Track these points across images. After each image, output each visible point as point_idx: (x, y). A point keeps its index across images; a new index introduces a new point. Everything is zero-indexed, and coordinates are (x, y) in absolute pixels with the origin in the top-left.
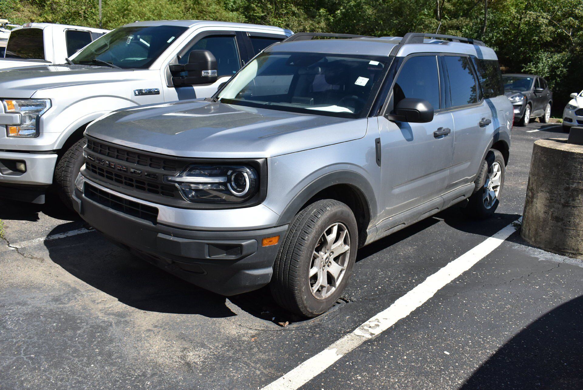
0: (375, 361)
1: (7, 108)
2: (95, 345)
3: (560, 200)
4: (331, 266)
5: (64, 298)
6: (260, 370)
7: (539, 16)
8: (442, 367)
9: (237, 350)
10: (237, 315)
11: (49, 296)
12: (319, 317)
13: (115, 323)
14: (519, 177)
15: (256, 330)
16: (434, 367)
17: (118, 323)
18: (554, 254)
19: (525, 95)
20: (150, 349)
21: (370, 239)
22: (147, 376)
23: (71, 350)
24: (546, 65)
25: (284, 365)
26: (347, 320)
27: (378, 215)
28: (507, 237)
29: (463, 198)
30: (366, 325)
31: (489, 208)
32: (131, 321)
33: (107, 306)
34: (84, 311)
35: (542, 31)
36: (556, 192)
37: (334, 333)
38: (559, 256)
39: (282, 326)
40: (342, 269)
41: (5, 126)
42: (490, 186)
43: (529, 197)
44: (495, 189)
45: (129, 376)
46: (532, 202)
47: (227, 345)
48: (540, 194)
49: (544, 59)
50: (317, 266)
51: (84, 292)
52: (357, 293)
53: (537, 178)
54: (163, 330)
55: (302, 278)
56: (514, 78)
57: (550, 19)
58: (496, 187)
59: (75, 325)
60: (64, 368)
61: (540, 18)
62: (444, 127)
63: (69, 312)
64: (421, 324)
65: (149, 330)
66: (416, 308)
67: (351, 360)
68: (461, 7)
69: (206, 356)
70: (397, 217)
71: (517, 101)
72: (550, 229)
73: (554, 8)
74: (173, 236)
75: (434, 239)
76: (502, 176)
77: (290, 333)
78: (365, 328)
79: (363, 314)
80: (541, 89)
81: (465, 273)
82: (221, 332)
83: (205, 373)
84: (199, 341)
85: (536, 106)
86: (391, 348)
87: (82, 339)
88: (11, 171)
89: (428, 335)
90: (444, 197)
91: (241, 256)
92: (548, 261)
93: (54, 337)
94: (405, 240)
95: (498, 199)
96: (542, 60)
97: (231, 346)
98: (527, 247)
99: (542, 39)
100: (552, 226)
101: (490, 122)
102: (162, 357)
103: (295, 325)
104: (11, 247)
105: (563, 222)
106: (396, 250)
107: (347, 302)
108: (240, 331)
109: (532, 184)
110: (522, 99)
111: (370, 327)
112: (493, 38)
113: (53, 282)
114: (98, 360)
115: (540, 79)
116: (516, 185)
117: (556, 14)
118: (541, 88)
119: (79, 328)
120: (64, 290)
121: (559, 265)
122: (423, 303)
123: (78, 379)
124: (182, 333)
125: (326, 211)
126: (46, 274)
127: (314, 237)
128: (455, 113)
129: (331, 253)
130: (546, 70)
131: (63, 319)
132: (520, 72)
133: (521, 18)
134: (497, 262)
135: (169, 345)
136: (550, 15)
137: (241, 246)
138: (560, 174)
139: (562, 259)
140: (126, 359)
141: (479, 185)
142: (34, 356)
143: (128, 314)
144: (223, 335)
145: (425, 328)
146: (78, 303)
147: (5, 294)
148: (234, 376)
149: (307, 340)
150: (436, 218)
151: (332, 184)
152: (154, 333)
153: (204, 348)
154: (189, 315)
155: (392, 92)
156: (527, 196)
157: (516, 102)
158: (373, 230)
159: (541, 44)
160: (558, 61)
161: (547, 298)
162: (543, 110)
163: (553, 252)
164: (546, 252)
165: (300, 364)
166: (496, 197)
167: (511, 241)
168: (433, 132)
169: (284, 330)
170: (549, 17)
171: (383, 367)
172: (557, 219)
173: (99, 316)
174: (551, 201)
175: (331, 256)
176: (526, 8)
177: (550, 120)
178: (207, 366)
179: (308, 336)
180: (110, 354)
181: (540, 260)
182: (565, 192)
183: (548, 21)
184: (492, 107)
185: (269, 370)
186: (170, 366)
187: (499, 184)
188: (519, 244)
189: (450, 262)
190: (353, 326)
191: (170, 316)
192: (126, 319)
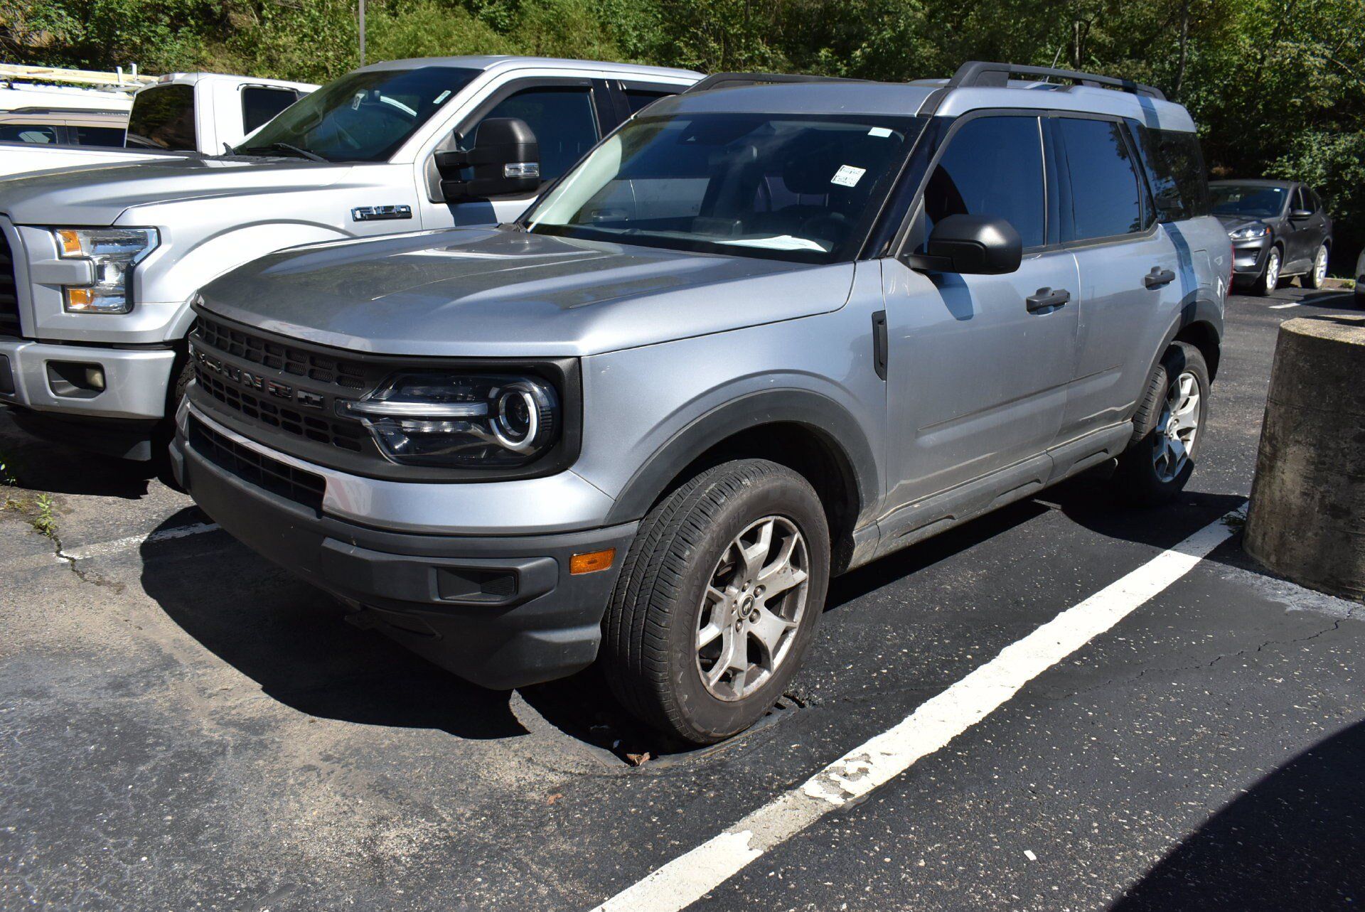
0: (841, 870)
1: (64, 247)
2: (169, 804)
3: (1343, 465)
4: (759, 621)
5: (138, 682)
6: (549, 885)
7: (1305, 51)
8: (1014, 896)
9: (505, 826)
10: (528, 733)
11: (105, 675)
12: (723, 743)
13: (235, 748)
14: (1248, 408)
15: (565, 772)
16: (993, 895)
17: (240, 748)
18: (1327, 596)
19: (1269, 226)
20: (297, 816)
21: (862, 554)
22: (266, 892)
23: (108, 815)
24: (1318, 160)
25: (613, 874)
26: (792, 754)
27: (881, 497)
28: (1208, 550)
29: (1103, 457)
30: (837, 770)
31: (1169, 479)
32: (273, 742)
33: (229, 704)
34: (174, 714)
35: (1311, 85)
36: (1332, 445)
37: (754, 789)
38: (1338, 600)
39: (632, 763)
40: (787, 627)
41: (60, 288)
42: (1172, 428)
43: (1266, 456)
44: (1184, 437)
45: (225, 890)
46: (1272, 468)
47: (486, 811)
48: (1292, 450)
49: (1315, 148)
50: (717, 623)
51: (187, 667)
52: (826, 683)
53: (1286, 412)
54: (342, 767)
55: (676, 652)
56: (1242, 190)
57: (1330, 56)
58: (1188, 430)
59: (138, 751)
60: (74, 864)
61: (1308, 56)
62: (1055, 287)
63: (137, 716)
64: (973, 771)
65: (310, 768)
66: (965, 728)
67: (781, 864)
68: (1127, 36)
69: (427, 840)
70: (932, 503)
71: (1250, 239)
72: (1316, 535)
73: (1342, 34)
74: (358, 546)
75: (1030, 553)
76: (1202, 405)
77: (645, 785)
78: (833, 776)
79: (833, 740)
80: (1306, 213)
81: (1098, 639)
82: (479, 777)
83: (412, 888)
84: (419, 800)
85: (1293, 251)
86: (889, 834)
87: (142, 787)
88: (74, 388)
89: (988, 803)
90: (1055, 454)
91: (518, 597)
92: (1309, 612)
93: (78, 779)
94: (960, 555)
95: (1192, 458)
96: (1311, 150)
97: (495, 817)
98: (1258, 575)
99: (1311, 105)
100: (1322, 528)
101: (1172, 277)
102: (319, 840)
103: (665, 762)
104: (62, 556)
105: (1351, 517)
106: (935, 577)
107: (802, 706)
108: (527, 774)
109: (1274, 424)
110: (1262, 234)
111: (845, 775)
112: (1200, 104)
113: (127, 641)
114: (161, 844)
115: (1303, 190)
116: (1239, 427)
117: (1345, 46)
118: (1306, 210)
119: (147, 758)
120: (143, 661)
121: (1337, 623)
122: (984, 714)
123: (97, 895)
124: (385, 778)
125: (739, 487)
126: (117, 621)
127: (707, 552)
128: (1080, 254)
129: (759, 590)
130: (1319, 172)
131: (116, 733)
132: (1259, 177)
133: (1264, 58)
134: (1181, 612)
135: (346, 808)
136: (1331, 49)
137: (515, 572)
138: (1343, 401)
139: (1346, 610)
140: (232, 842)
141: (1144, 426)
142: (14, 829)
143: (273, 724)
144: (483, 785)
145: (982, 783)
146: (166, 693)
147: (7, 668)
148: (481, 898)
149: (682, 806)
150: (1041, 502)
151: (756, 421)
152: (319, 775)
153: (426, 820)
154: (414, 731)
155: (922, 202)
156: (1260, 453)
157: (1248, 242)
158: (870, 532)
159: (1307, 114)
160: (1348, 151)
161: (1305, 710)
162: (1309, 260)
163: (1322, 590)
164: (1305, 589)
165: (653, 870)
166: (1185, 453)
167: (1219, 561)
168: (1024, 299)
169: (634, 777)
170: (1327, 53)
171: (859, 888)
172: (1335, 511)
173: (202, 729)
174: (1320, 466)
175: (760, 597)
176: (1276, 35)
177: (1324, 281)
178: (423, 867)
179: (689, 795)
180: (197, 828)
181: (1289, 609)
182: (1355, 445)
183: (1324, 61)
184: (1180, 243)
185: (572, 885)
186: (332, 867)
187: (1195, 424)
188: (1238, 569)
189: (1064, 610)
190: (804, 769)
191: (368, 733)
192: (263, 737)
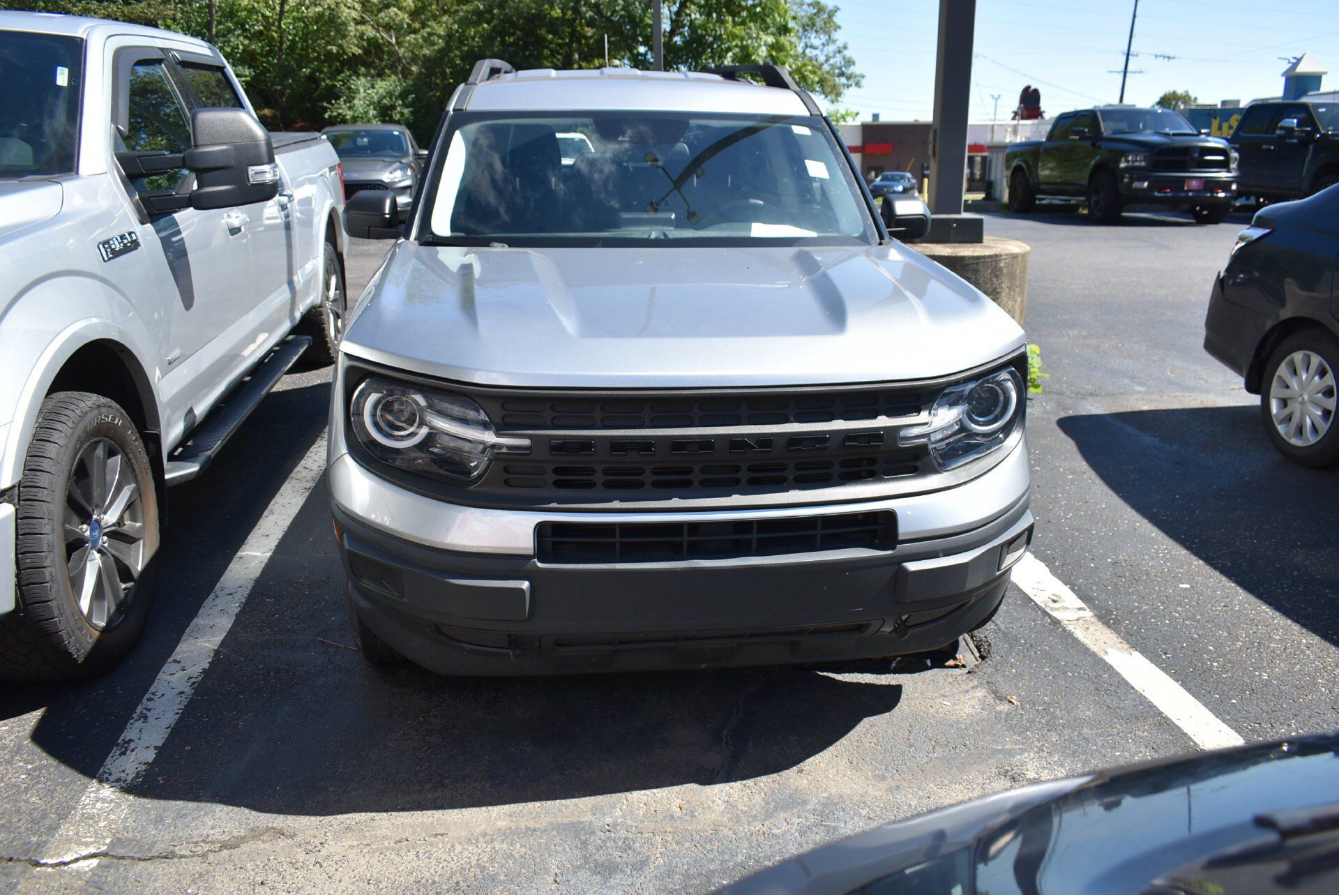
8: (1222, 604)
24: (368, 102)
25: (1134, 705)
67: (1155, 651)
74: (945, 556)
78: (1053, 606)
96: (359, 93)
99: (344, 52)
104: (66, 863)
111: (1055, 602)
160: (389, 94)
185: (1140, 723)
